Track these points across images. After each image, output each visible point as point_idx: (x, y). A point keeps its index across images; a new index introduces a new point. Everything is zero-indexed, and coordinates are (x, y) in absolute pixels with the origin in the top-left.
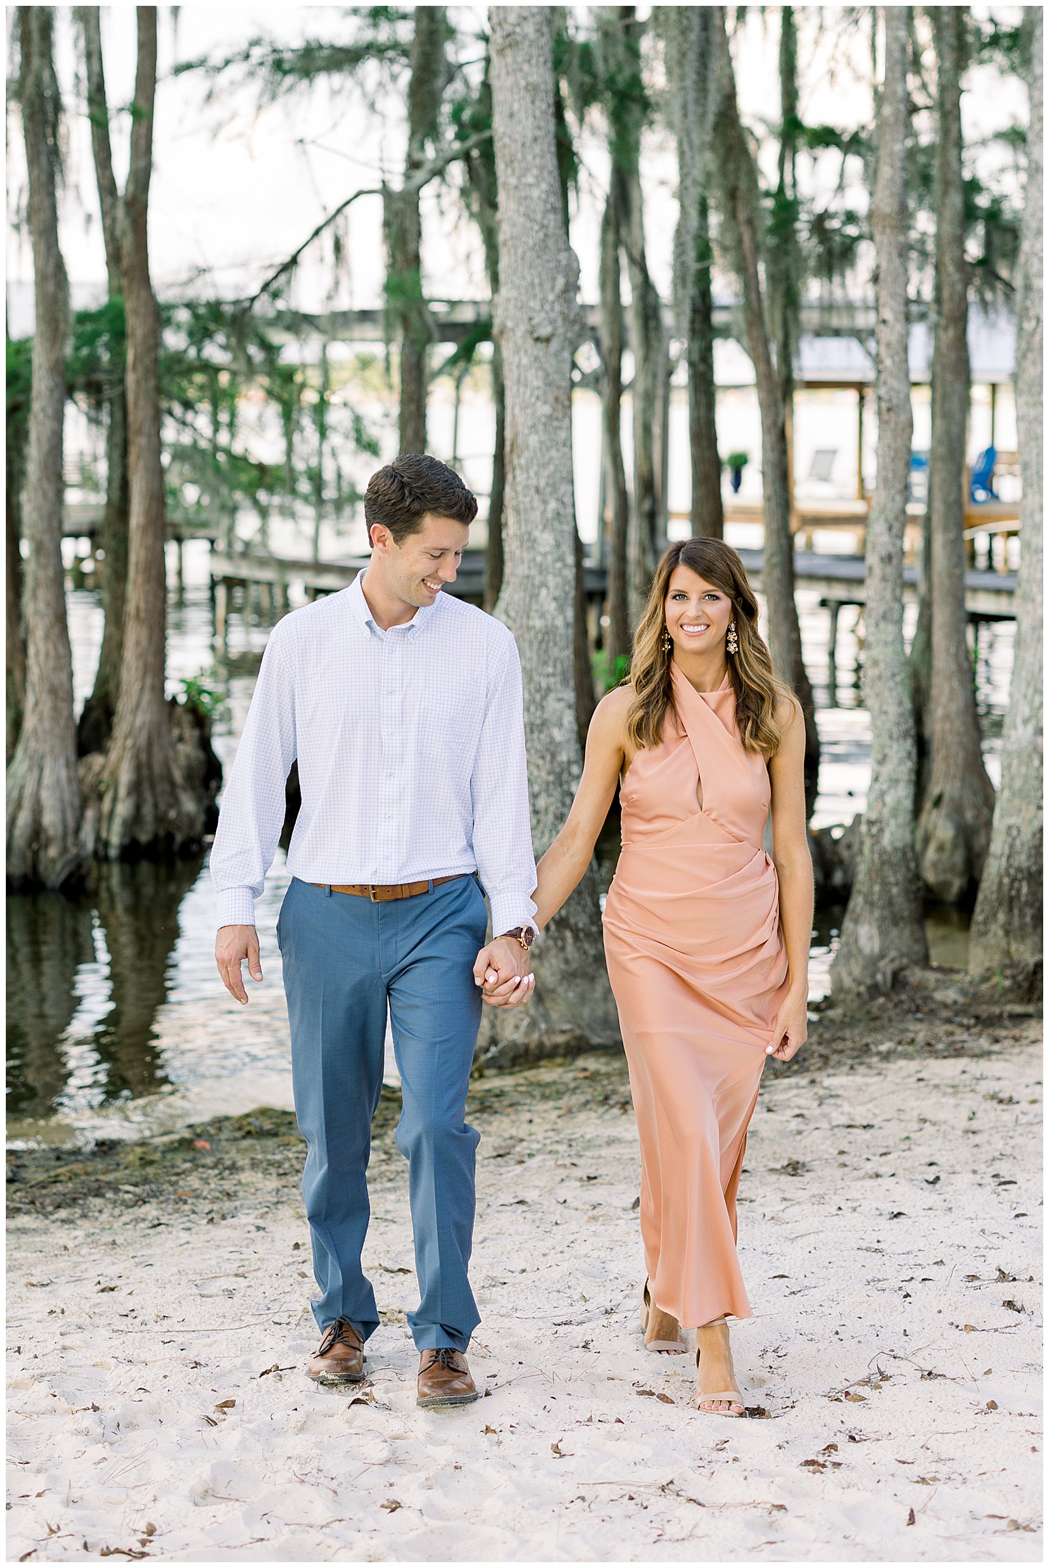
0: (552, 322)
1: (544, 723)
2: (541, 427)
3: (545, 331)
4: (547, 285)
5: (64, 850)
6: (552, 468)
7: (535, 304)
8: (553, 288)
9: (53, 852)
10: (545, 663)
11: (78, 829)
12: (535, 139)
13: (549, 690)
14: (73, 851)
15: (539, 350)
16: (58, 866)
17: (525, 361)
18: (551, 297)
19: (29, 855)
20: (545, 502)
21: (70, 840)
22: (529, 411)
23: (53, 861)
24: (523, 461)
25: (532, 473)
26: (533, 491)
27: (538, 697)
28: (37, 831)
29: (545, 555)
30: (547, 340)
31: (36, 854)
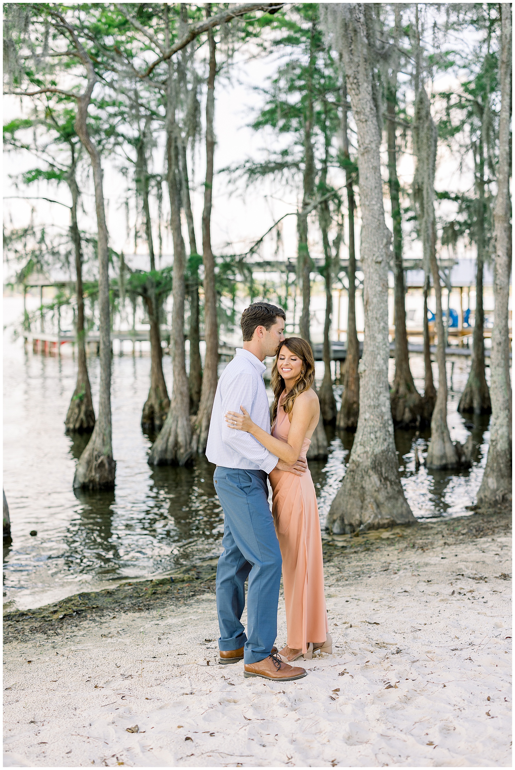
0: (382, 256)
1: (379, 405)
2: (378, 295)
3: (380, 259)
4: (380, 242)
5: (186, 450)
6: (382, 310)
7: (375, 249)
8: (382, 243)
9: (182, 451)
10: (379, 383)
11: (191, 442)
12: (376, 187)
13: (381, 393)
14: (189, 450)
15: (377, 266)
16: (184, 456)
17: (372, 270)
18: (381, 247)
19: (174, 452)
20: (379, 323)
21: (188, 447)
22: (373, 289)
23: (182, 454)
24: (371, 308)
25: (374, 312)
26: (374, 319)
27: (377, 395)
28: (176, 444)
29: (379, 343)
30: (380, 263)
31: (176, 452)
